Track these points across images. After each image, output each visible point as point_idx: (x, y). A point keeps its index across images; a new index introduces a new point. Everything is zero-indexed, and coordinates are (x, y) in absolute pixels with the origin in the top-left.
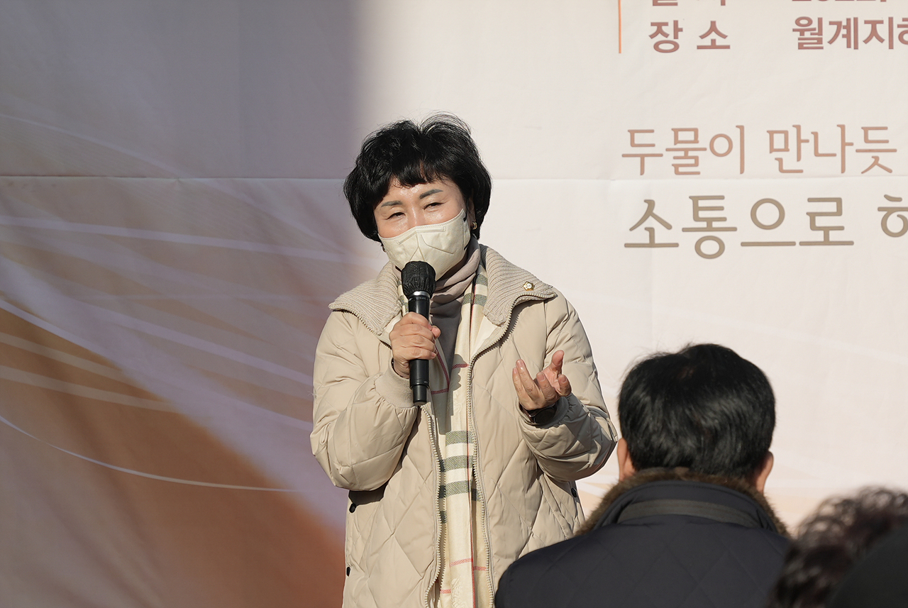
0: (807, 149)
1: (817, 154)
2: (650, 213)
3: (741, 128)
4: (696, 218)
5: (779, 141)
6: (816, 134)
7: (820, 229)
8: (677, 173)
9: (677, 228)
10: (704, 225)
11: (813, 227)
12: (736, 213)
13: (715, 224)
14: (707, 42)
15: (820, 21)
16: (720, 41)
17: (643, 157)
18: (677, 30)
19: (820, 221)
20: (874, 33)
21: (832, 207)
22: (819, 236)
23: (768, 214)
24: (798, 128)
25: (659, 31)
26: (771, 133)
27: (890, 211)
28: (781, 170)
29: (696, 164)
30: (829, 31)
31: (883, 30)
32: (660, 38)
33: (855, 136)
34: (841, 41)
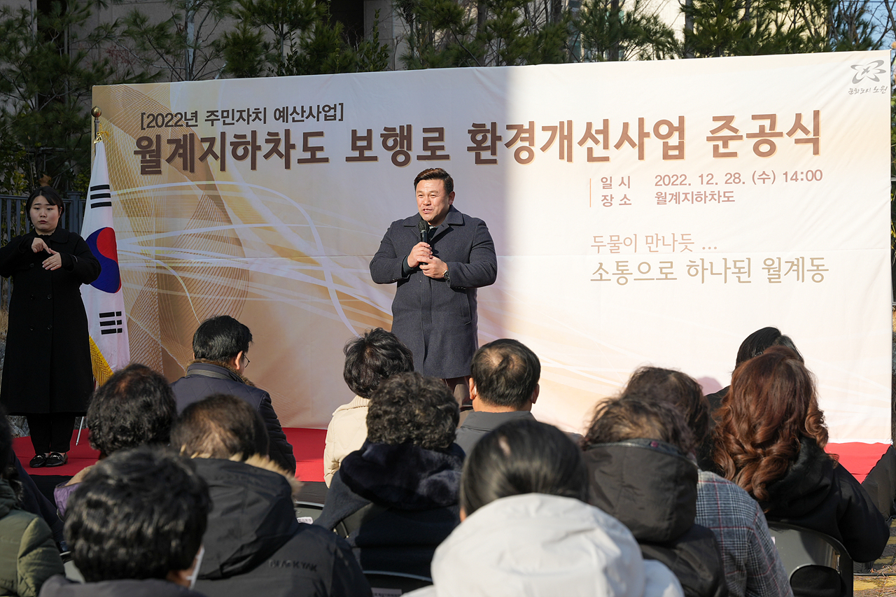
0: (660, 243)
1: (664, 245)
2: (600, 268)
3: (636, 235)
4: (618, 270)
5: (650, 240)
6: (663, 237)
7: (664, 273)
8: (611, 252)
9: (610, 273)
10: (620, 272)
11: (661, 273)
12: (632, 267)
13: (625, 272)
14: (623, 202)
15: (665, 193)
16: (628, 202)
17: (599, 246)
18: (612, 198)
19: (664, 271)
20: (686, 198)
21: (669, 265)
22: (664, 276)
23: (644, 268)
24: (657, 235)
25: (605, 199)
26: (647, 237)
27: (691, 266)
28: (650, 251)
29: (618, 249)
30: (669, 197)
31: (689, 197)
32: (605, 201)
33: (678, 238)
34: (673, 201)
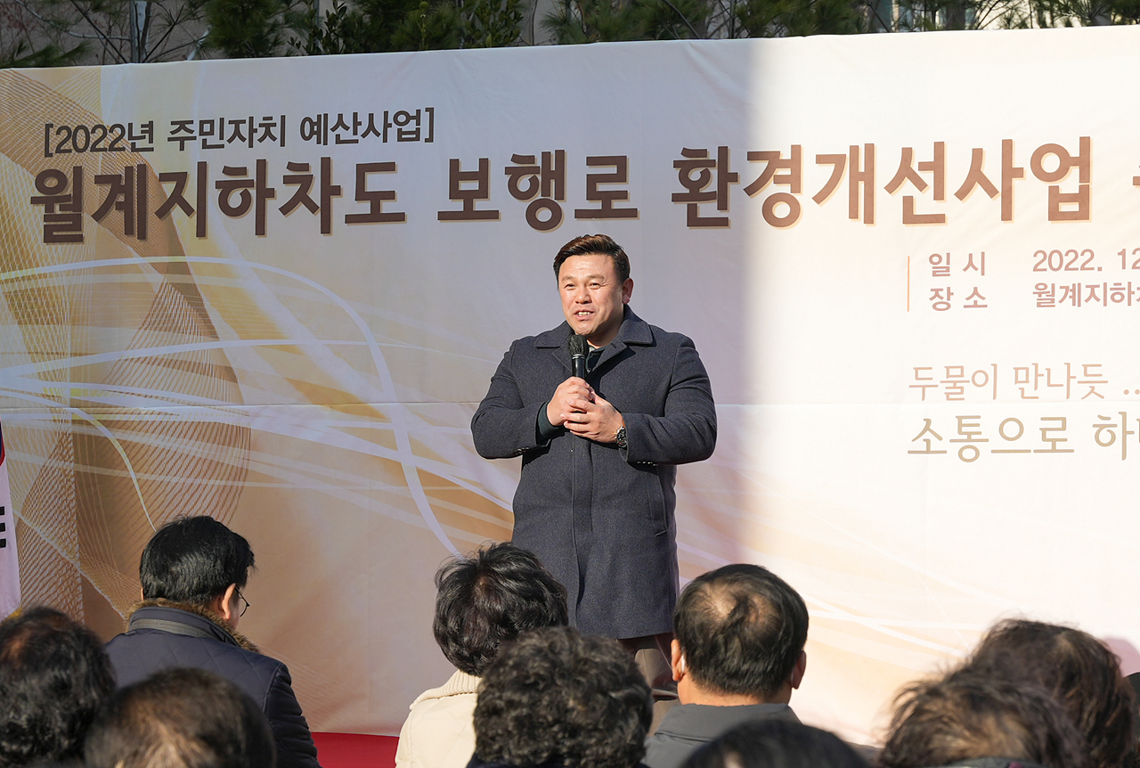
0: (1042, 381)
1: (1049, 385)
2: (927, 428)
3: (995, 365)
4: (960, 432)
5: (1022, 376)
6: (1049, 370)
7: (1049, 440)
8: (948, 399)
9: (946, 439)
10: (965, 437)
11: (1044, 439)
12: (988, 428)
13: (973, 437)
14: (971, 302)
15: (1053, 285)
16: (980, 302)
17: (924, 387)
18: (950, 294)
19: (1050, 435)
20: (1093, 294)
21: (1059, 424)
22: (1048, 446)
23: (1012, 429)
24: (1036, 365)
25: (937, 295)
26: (1017, 369)
27: (1101, 427)
28: (1023, 397)
29: (962, 393)
30: (1059, 294)
31: (1099, 292)
32: (937, 300)
33: (1077, 371)
34: (1069, 301)
